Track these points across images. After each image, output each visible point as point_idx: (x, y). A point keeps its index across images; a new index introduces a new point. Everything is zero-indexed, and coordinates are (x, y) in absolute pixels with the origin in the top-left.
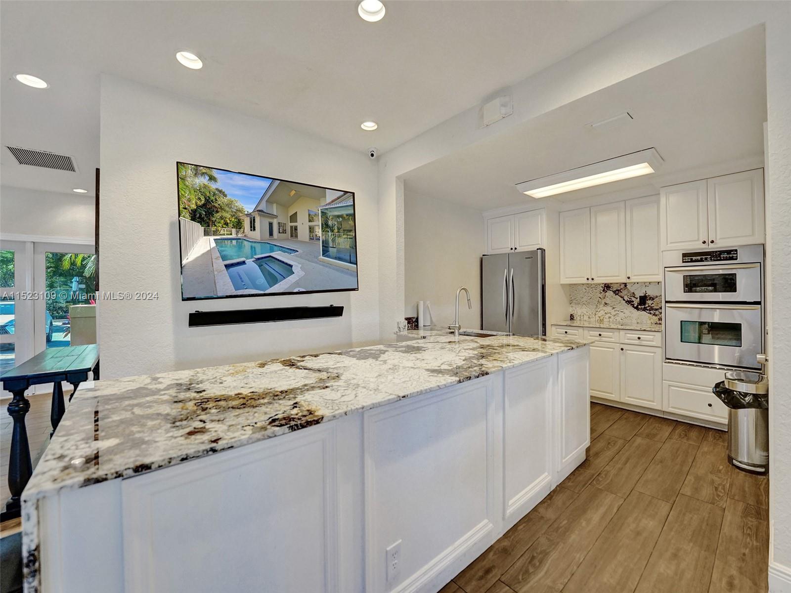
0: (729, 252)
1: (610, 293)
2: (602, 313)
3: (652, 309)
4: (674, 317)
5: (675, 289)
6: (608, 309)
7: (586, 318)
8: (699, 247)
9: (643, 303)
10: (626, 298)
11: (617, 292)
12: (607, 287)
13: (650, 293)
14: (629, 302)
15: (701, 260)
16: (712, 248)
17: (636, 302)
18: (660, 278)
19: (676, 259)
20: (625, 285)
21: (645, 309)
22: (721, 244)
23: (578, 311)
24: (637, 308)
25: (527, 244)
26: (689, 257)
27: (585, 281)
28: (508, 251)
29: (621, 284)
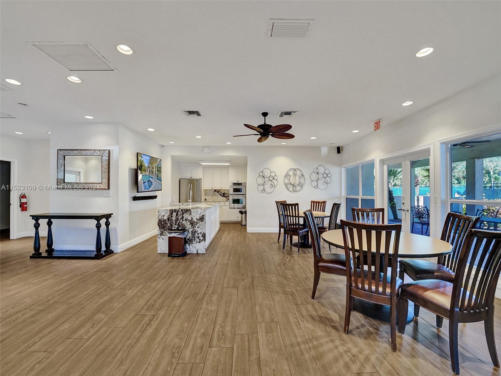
0: (241, 183)
1: (216, 192)
2: (214, 198)
3: (226, 196)
4: (231, 198)
5: (231, 192)
6: (215, 197)
7: (210, 199)
8: (236, 182)
9: (224, 195)
10: (220, 194)
11: (218, 192)
12: (215, 190)
13: (225, 192)
14: (221, 195)
15: (236, 185)
16: (238, 182)
17: (222, 195)
18: (229, 189)
19: (232, 185)
20: (220, 190)
21: (224, 197)
22: (240, 182)
23: (207, 198)
24: (222, 196)
25: (195, 177)
26: (234, 184)
27: (211, 189)
28: (189, 178)
29: (219, 190)
